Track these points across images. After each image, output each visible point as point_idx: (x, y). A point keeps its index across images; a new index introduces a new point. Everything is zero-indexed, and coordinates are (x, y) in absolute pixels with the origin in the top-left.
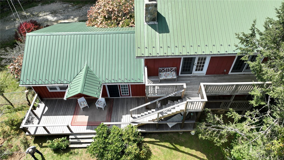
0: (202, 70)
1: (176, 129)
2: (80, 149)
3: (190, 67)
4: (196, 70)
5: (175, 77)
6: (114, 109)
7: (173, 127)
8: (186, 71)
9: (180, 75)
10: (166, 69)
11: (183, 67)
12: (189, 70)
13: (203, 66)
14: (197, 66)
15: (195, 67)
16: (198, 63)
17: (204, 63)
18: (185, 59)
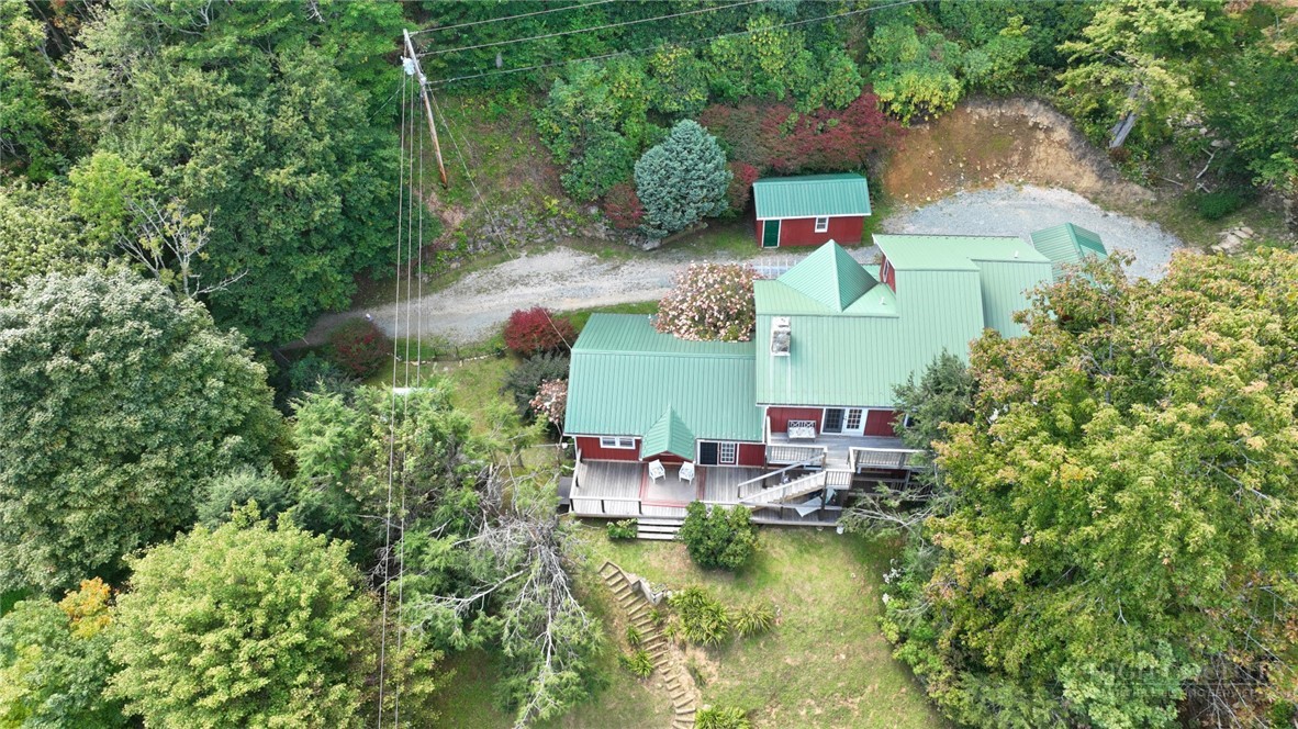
0: (857, 427)
1: (812, 520)
2: (655, 543)
3: (838, 421)
4: (848, 427)
5: (813, 436)
6: (707, 484)
7: (807, 517)
8: (832, 427)
9: (821, 432)
10: (799, 422)
11: (827, 421)
12: (837, 427)
13: (858, 422)
14: (849, 421)
15: (845, 423)
16: (850, 416)
17: (859, 417)
18: (829, 411)
